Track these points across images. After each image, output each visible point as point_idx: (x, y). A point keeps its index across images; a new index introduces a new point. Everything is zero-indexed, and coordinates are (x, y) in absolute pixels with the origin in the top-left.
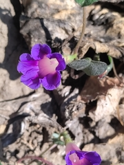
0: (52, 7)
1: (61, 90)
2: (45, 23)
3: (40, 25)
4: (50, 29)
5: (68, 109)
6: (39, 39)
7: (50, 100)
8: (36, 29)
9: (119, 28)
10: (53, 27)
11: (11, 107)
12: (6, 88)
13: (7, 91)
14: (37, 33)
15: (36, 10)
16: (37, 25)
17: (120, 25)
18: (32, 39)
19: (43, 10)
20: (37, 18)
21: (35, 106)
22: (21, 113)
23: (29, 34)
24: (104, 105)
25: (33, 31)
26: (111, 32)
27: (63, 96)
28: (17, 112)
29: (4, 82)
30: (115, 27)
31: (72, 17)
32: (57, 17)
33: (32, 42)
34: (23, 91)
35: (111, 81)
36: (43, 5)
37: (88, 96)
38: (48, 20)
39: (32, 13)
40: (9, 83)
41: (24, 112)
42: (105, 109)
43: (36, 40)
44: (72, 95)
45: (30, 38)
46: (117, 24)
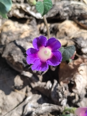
0: (15, 33)
1: (45, 86)
2: (18, 42)
3: (14, 45)
4: (22, 45)
5: (60, 91)
6: (18, 54)
7: (40, 96)
8: (13, 49)
9: (63, 30)
10: (24, 43)
11: (17, 113)
12: (7, 102)
13: (8, 104)
14: (15, 52)
15: (6, 38)
16: (13, 46)
17: (63, 28)
18: (14, 57)
19: (11, 37)
20: (11, 42)
21: (34, 103)
22: (26, 113)
23: (10, 54)
24: (80, 80)
25: (12, 51)
26: (59, 35)
27: (48, 88)
28: (23, 114)
29: (3, 99)
30: (60, 30)
31: (32, 33)
32: (23, 37)
33: (14, 59)
34: (18, 100)
35: (77, 62)
36: (10, 34)
37: (67, 79)
38: (18, 40)
39: (5, 42)
40: (7, 98)
41: (28, 111)
42: (82, 82)
43: (17, 56)
44: (55, 84)
45: (12, 57)
46: (61, 28)
